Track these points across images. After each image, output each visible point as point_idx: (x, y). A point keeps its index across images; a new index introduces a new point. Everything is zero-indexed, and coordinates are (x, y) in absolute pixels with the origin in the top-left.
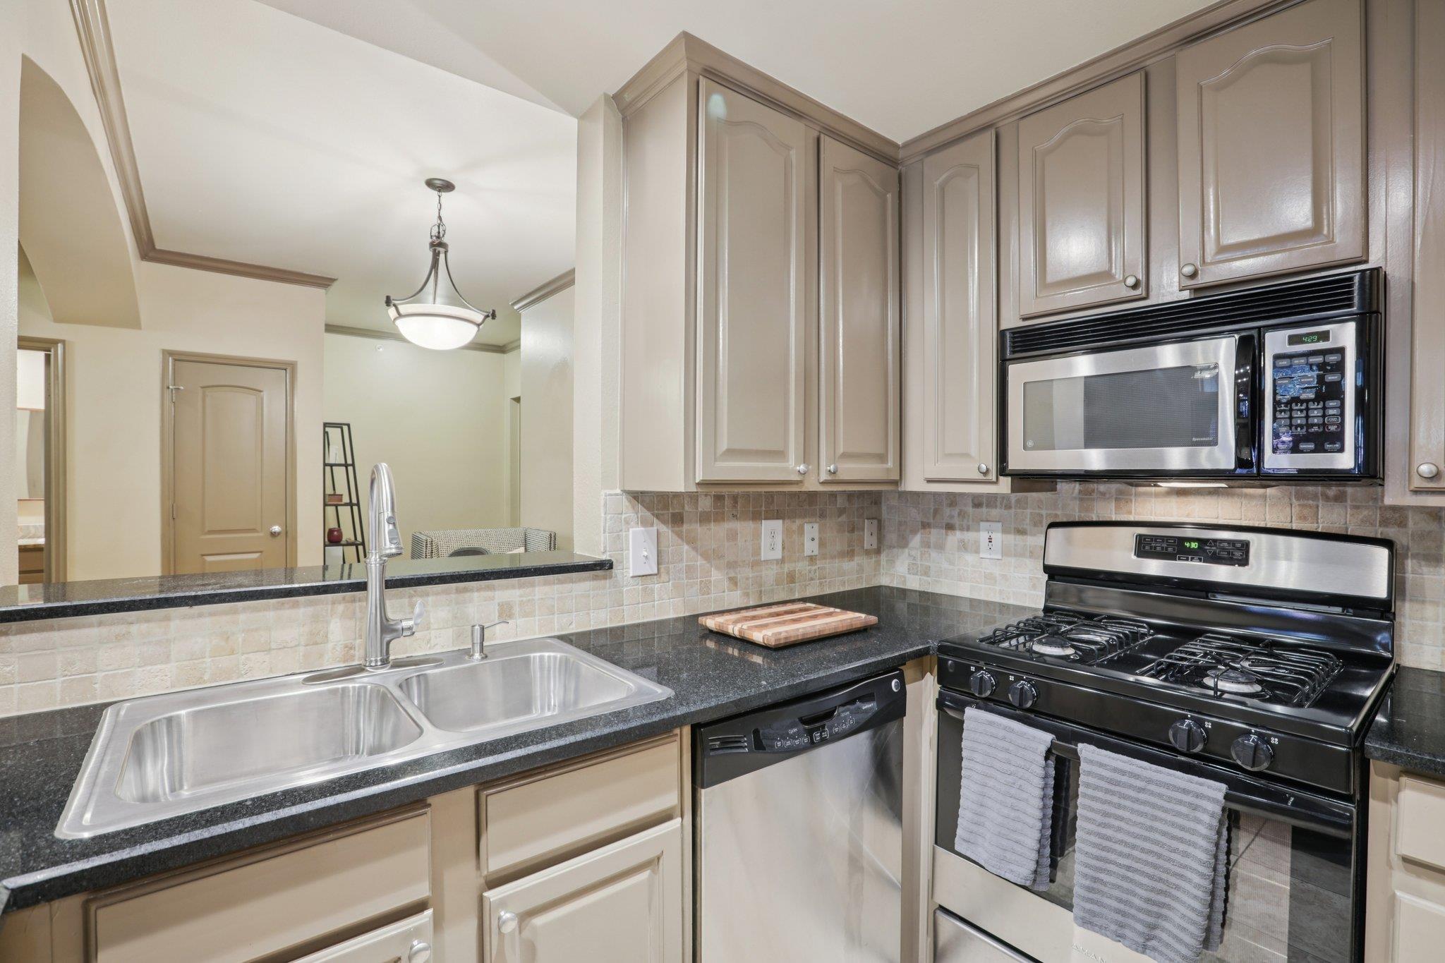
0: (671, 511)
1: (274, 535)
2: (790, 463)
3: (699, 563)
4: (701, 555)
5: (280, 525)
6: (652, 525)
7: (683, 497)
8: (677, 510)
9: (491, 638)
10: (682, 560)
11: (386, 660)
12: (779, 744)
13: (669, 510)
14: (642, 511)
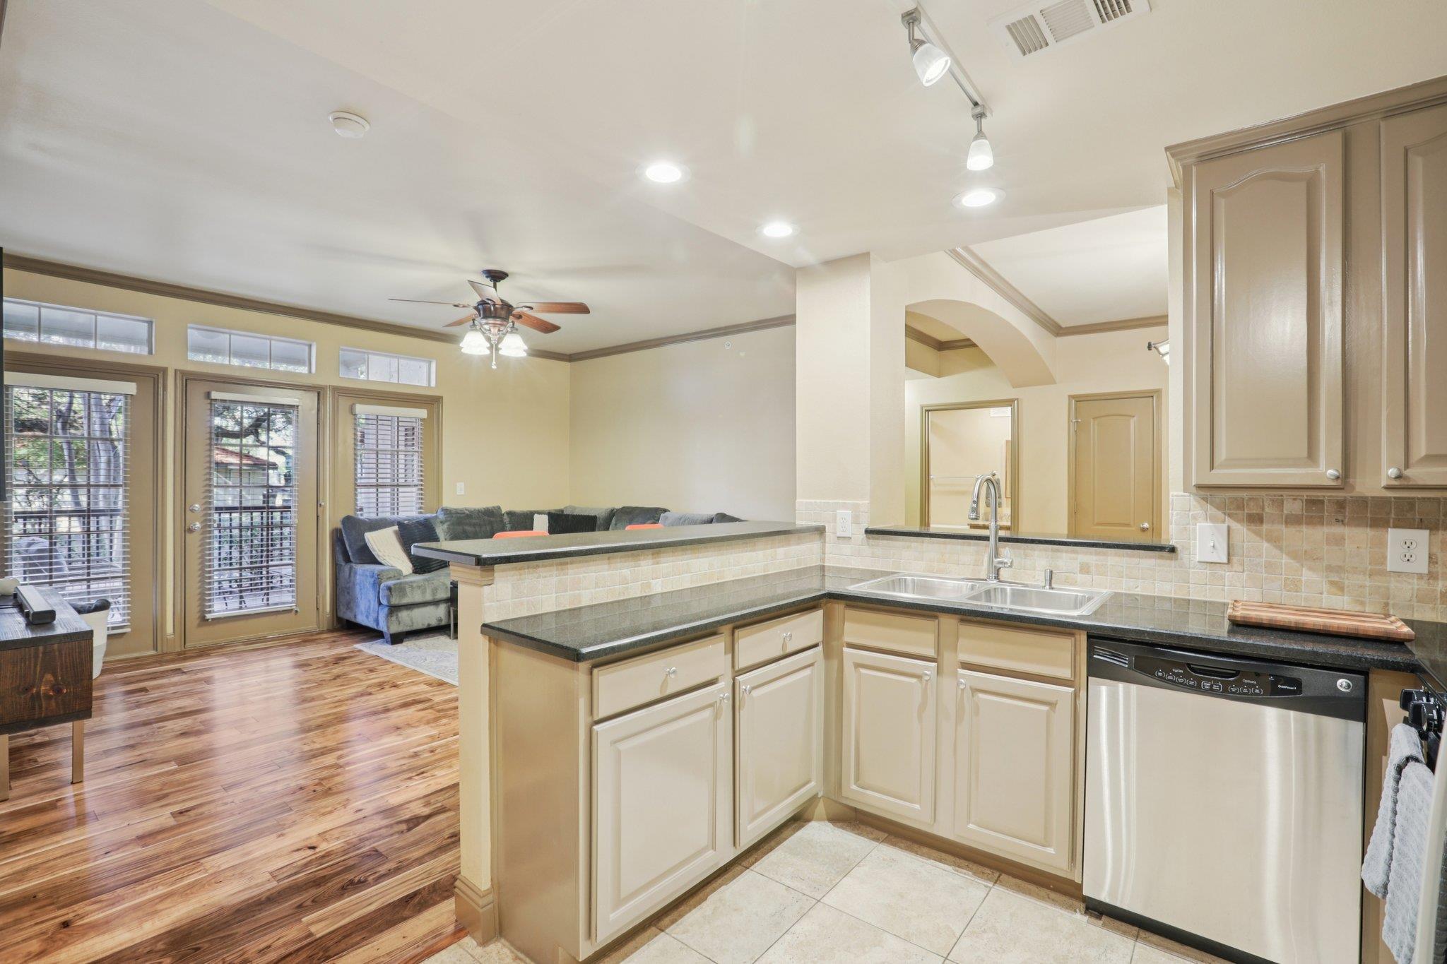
0: (1246, 511)
1: (1144, 530)
2: (1321, 469)
3: (1283, 561)
4: (1287, 554)
5: (1148, 525)
6: (1224, 522)
7: (1263, 499)
8: (1255, 512)
9: (1074, 583)
10: (1260, 556)
11: (997, 577)
12: (1160, 674)
13: (1244, 510)
14: (1212, 510)
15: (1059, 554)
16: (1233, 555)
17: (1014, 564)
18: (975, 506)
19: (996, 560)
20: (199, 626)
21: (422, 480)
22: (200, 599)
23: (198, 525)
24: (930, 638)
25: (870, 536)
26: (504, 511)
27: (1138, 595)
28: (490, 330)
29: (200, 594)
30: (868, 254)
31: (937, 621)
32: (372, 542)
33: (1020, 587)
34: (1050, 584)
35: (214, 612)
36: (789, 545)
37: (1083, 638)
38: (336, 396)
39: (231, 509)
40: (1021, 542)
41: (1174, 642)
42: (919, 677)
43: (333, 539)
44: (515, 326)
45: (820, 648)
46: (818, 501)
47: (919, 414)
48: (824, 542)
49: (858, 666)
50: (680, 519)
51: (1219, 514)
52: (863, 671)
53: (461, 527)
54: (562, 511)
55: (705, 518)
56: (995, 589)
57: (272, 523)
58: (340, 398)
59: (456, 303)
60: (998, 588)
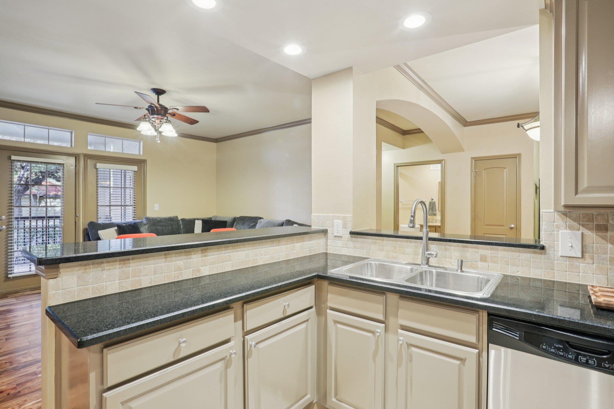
0: (595, 223)
1: (511, 228)
5: (514, 225)
6: (579, 230)
7: (608, 215)
8: (601, 223)
9: (476, 268)
10: (606, 253)
11: (427, 263)
12: (544, 347)
13: (593, 222)
14: (570, 222)
15: (467, 249)
16: (586, 252)
17: (438, 255)
18: (412, 219)
19: (427, 253)
20: (5, 281)
21: (135, 203)
22: (5, 267)
23: (4, 227)
24: (381, 307)
25: (353, 236)
26: (179, 218)
27: (519, 277)
28: (155, 121)
29: (5, 264)
30: (351, 68)
31: (385, 296)
32: (102, 236)
33: (441, 270)
34: (461, 269)
35: (14, 273)
36: (304, 241)
37: (484, 316)
38: (86, 159)
39: (42, 218)
40: (443, 241)
41: (556, 324)
42: (373, 332)
43: (84, 234)
44: (168, 119)
45: (314, 309)
46: (324, 215)
47: (393, 168)
48: (327, 239)
49: (336, 322)
50: (268, 223)
51: (575, 224)
52: (339, 326)
53: (155, 227)
54: (211, 218)
55: (280, 222)
56: (426, 271)
57: (49, 226)
58: (88, 160)
59: (136, 106)
60: (427, 271)
